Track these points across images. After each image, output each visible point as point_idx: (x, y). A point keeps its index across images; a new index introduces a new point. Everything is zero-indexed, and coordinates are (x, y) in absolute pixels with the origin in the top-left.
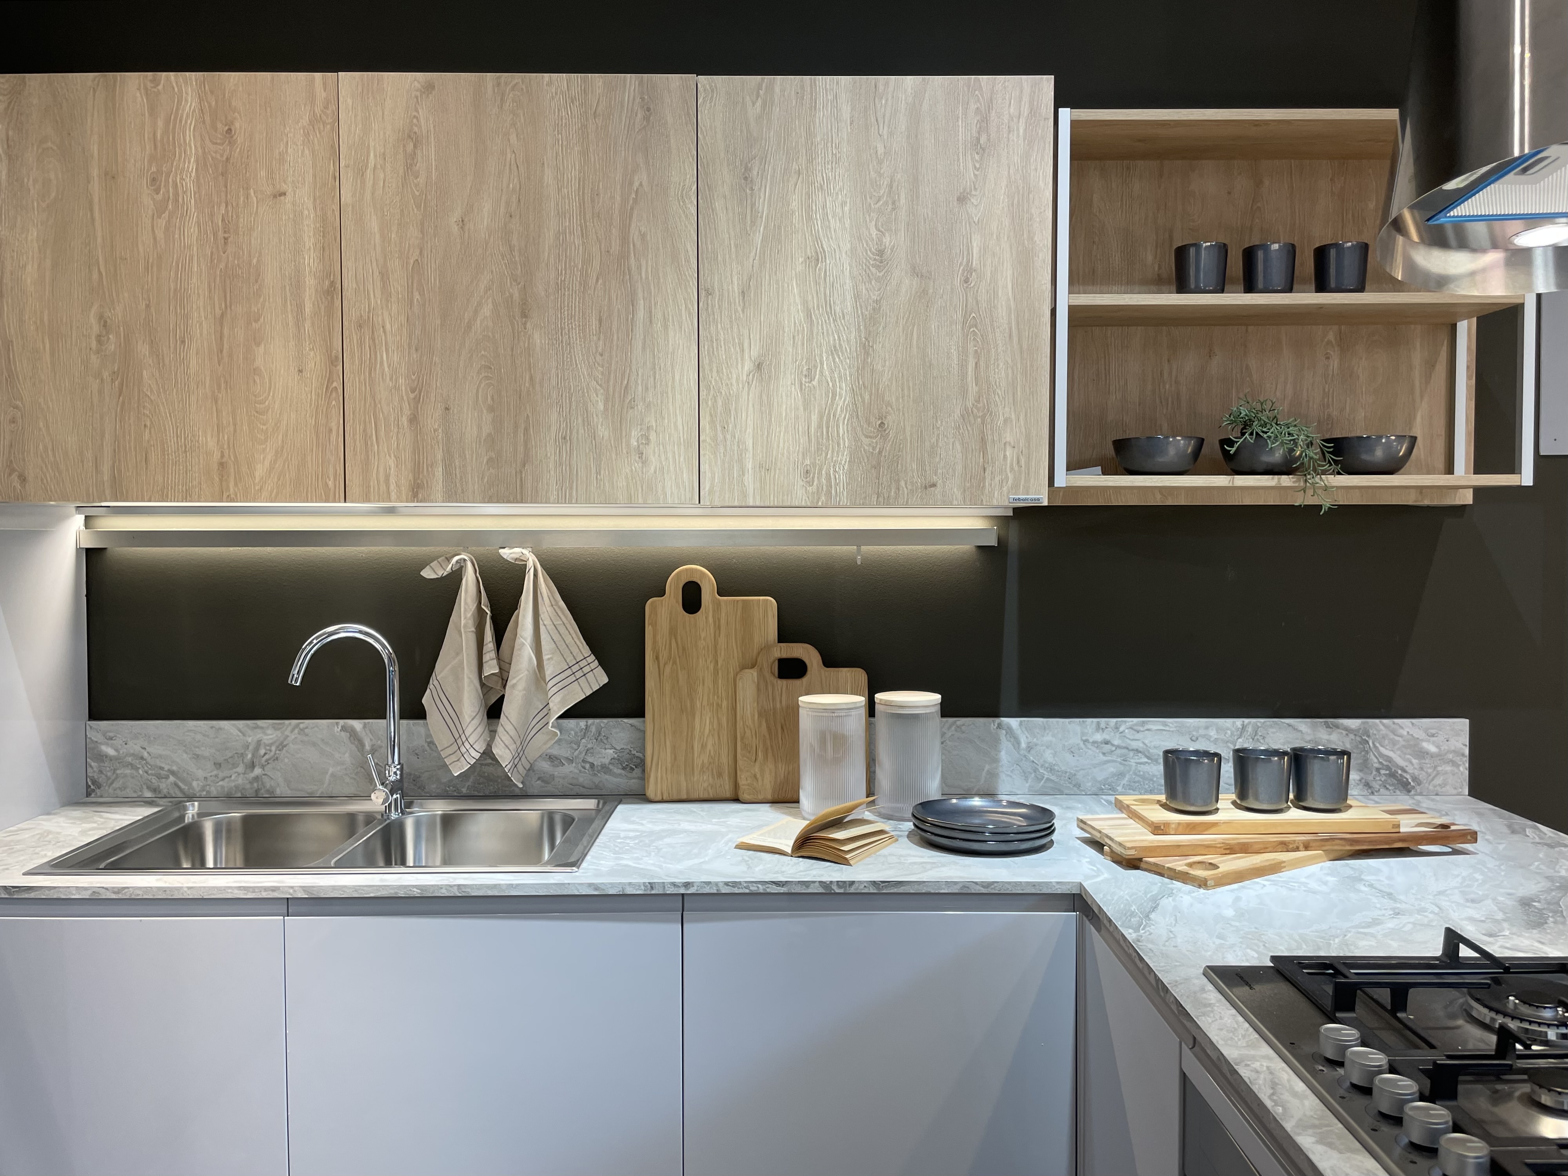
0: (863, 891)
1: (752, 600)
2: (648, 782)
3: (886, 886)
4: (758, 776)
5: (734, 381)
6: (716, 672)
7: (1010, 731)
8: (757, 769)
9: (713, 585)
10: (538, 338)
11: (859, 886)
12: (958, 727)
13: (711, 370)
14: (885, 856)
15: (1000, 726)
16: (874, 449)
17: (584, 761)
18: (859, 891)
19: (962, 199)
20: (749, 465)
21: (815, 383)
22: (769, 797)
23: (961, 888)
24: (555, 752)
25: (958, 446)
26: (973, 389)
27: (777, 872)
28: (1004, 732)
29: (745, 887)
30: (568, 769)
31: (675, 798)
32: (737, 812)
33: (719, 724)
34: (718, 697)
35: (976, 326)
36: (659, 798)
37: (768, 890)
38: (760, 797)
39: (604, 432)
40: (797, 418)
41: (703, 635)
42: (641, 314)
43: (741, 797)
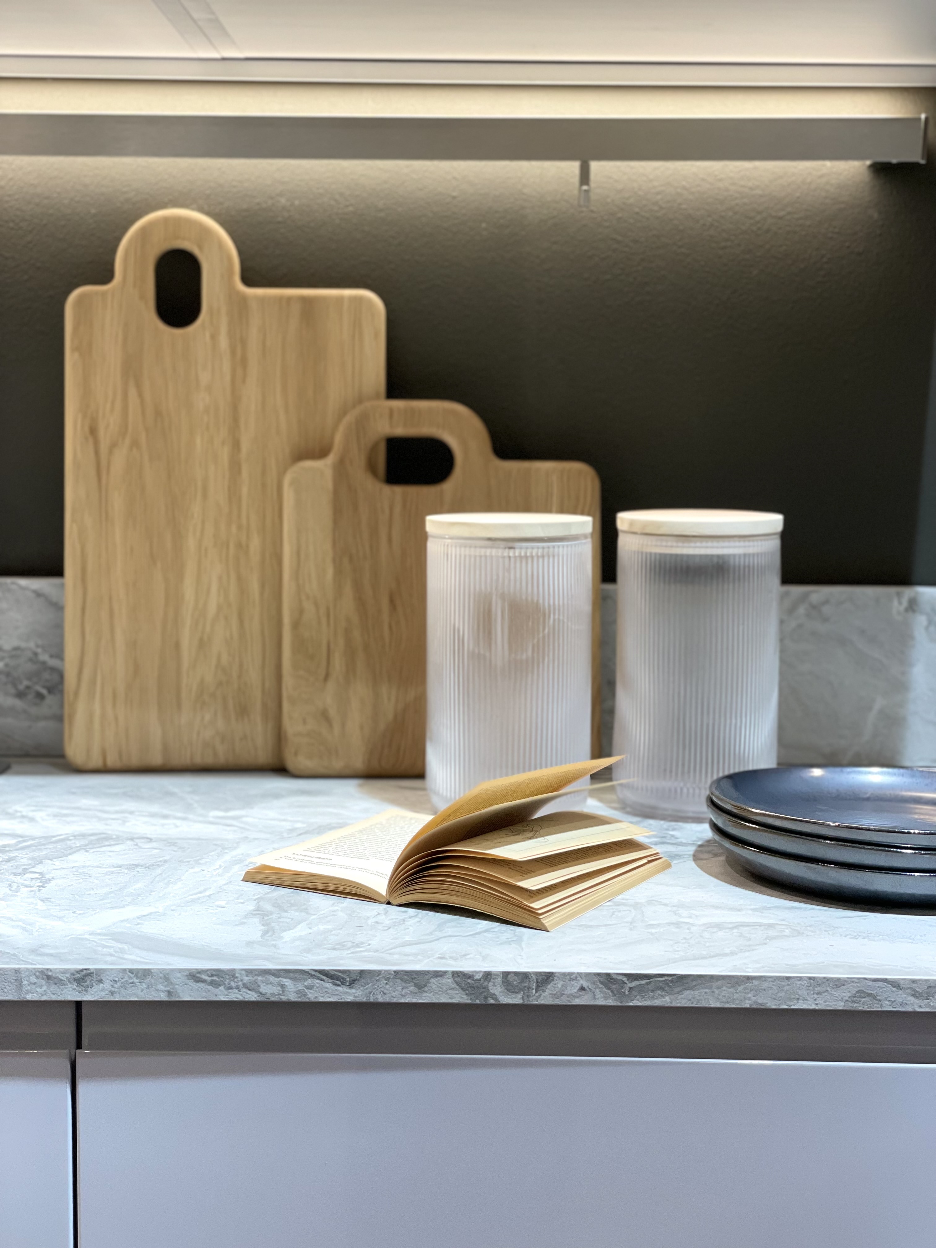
0: (577, 1002)
1: (324, 298)
2: (71, 724)
3: (641, 990)
4: (333, 712)
6: (235, 466)
8: (329, 698)
9: (229, 259)
11: (565, 986)
12: (814, 607)
14: (636, 906)
15: (912, 605)
18: (563, 1001)
22: (359, 764)
23: (854, 998)
27: (341, 946)
28: (923, 619)
29: (245, 986)
31: (135, 761)
32: (277, 796)
33: (242, 591)
34: (240, 527)
36: (96, 761)
37: (313, 996)
38: (338, 765)
41: (205, 377)
43: (291, 763)
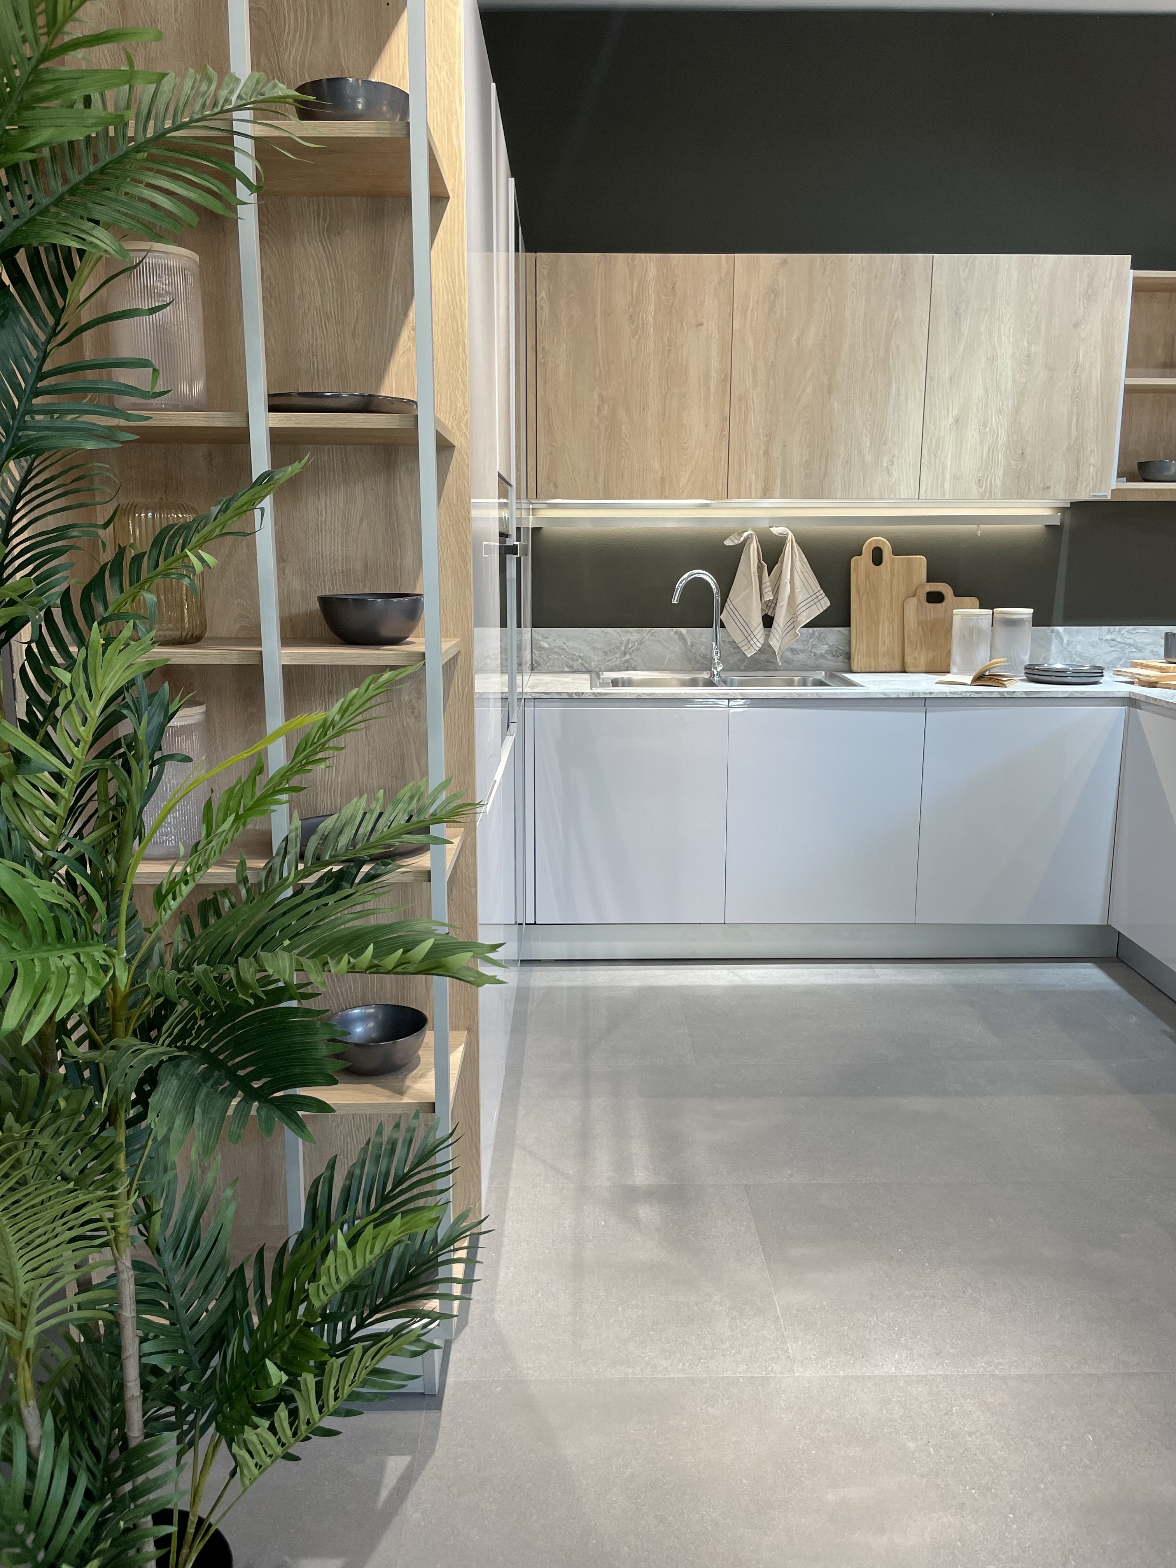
1: (912, 558)
2: (853, 662)
5: (942, 429)
6: (892, 599)
7: (1058, 632)
8: (916, 654)
9: (889, 549)
10: (836, 405)
11: (1017, 694)
12: (1034, 632)
13: (930, 423)
15: (1052, 631)
16: (1017, 467)
17: (810, 652)
19: (1076, 325)
20: (948, 476)
21: (987, 430)
22: (923, 670)
23: (1068, 695)
24: (794, 646)
25: (1064, 465)
26: (1074, 434)
27: (974, 690)
28: (1054, 634)
30: (802, 656)
31: (868, 671)
33: (893, 629)
34: (893, 614)
35: (1078, 398)
36: (859, 671)
38: (919, 670)
39: (869, 458)
40: (976, 450)
41: (884, 578)
42: (894, 390)
43: (907, 670)
